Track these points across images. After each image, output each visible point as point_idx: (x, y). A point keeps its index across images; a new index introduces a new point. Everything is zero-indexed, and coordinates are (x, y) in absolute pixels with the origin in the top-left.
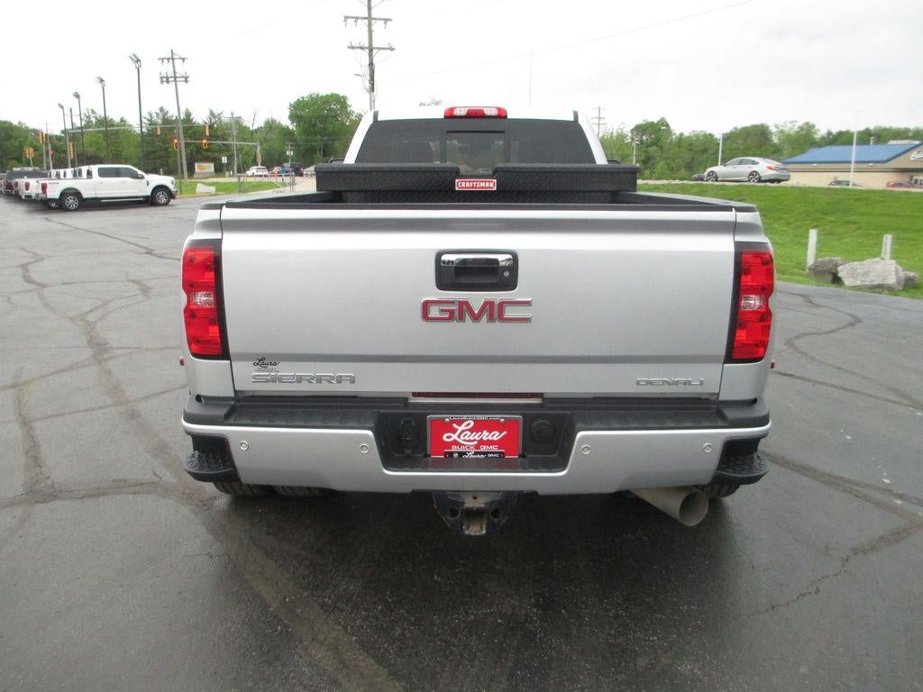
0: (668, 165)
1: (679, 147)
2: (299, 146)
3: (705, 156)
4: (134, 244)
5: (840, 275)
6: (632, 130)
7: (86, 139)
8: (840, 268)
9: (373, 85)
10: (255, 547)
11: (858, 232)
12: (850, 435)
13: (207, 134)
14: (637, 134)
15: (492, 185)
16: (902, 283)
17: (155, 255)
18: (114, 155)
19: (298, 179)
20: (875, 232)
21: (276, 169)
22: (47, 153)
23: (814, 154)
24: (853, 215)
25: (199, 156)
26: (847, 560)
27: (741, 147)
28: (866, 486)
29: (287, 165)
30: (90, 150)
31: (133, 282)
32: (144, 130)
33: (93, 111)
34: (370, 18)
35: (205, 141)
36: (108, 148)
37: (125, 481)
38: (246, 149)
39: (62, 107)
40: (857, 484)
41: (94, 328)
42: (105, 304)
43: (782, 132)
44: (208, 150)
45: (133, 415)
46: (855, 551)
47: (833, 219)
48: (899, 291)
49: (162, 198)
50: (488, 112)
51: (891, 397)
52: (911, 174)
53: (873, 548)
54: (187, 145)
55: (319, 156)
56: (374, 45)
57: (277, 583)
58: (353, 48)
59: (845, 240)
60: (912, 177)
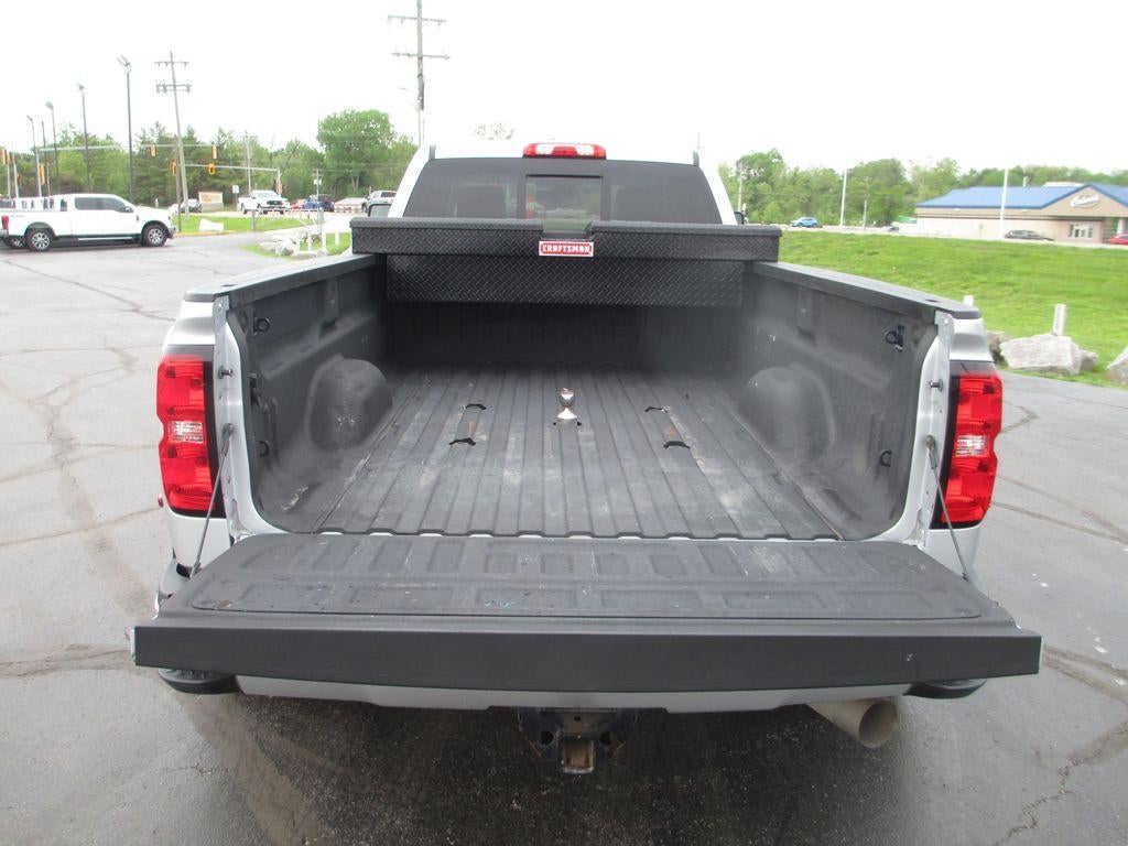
0: (780, 205)
1: (794, 184)
2: (330, 174)
3: (825, 195)
4: (118, 299)
5: (1002, 354)
6: (738, 163)
7: (62, 160)
8: (1002, 346)
9: (422, 101)
10: (263, 755)
11: (1015, 296)
12: (1045, 582)
13: (215, 156)
14: (744, 168)
15: (587, 249)
16: (1079, 365)
17: (142, 313)
18: (98, 179)
19: (327, 215)
20: (1036, 296)
21: (301, 202)
22: (12, 175)
23: (956, 196)
24: (1008, 275)
25: (204, 184)
26: (1067, 774)
27: (868, 186)
28: (1076, 657)
29: (314, 198)
30: (67, 174)
31: (114, 350)
32: (134, 149)
33: (71, 126)
34: (419, 19)
35: (211, 166)
36: (89, 171)
37: (86, 648)
38: (264, 175)
39: (31, 120)
40: (1064, 655)
41: (57, 416)
42: (74, 381)
43: (916, 168)
44: (215, 177)
45: (103, 546)
46: (1077, 759)
47: (984, 279)
48: (1076, 375)
49: (156, 237)
50: (581, 151)
51: (1090, 526)
52: (1071, 223)
53: (1099, 754)
54: (189, 170)
55: (354, 186)
56: (424, 53)
57: (293, 815)
58: (398, 54)
59: (1000, 306)
60: (1072, 227)
